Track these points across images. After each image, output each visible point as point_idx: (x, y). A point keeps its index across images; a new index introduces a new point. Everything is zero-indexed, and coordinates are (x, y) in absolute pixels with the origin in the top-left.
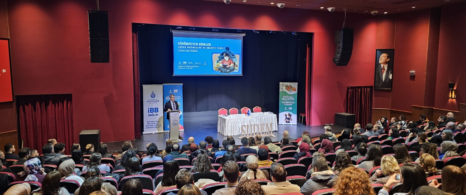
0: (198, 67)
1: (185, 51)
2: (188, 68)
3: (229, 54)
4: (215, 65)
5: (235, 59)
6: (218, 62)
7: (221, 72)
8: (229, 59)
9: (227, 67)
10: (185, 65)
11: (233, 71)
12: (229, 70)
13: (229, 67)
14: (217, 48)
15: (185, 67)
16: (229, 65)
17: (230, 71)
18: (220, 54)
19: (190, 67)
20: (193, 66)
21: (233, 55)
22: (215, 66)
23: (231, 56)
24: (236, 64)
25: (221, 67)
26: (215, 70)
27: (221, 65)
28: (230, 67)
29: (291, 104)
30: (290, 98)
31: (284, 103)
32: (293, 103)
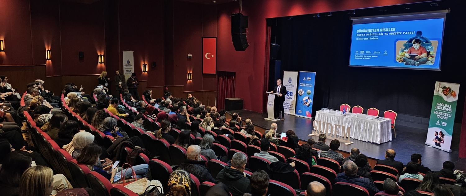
0: (376, 57)
1: (364, 39)
2: (365, 58)
3: (421, 40)
4: (399, 54)
5: (429, 47)
6: (402, 51)
7: (406, 64)
8: (420, 46)
9: (416, 57)
10: (362, 55)
11: (425, 63)
12: (419, 62)
13: (418, 58)
14: (404, 33)
15: (362, 57)
16: (419, 56)
17: (421, 63)
18: (407, 41)
19: (367, 56)
20: (371, 56)
21: (427, 42)
22: (398, 56)
23: (424, 42)
24: (431, 53)
25: (407, 58)
26: (397, 61)
27: (407, 55)
28: (420, 58)
29: (446, 117)
30: (446, 107)
31: (437, 114)
32: (449, 116)
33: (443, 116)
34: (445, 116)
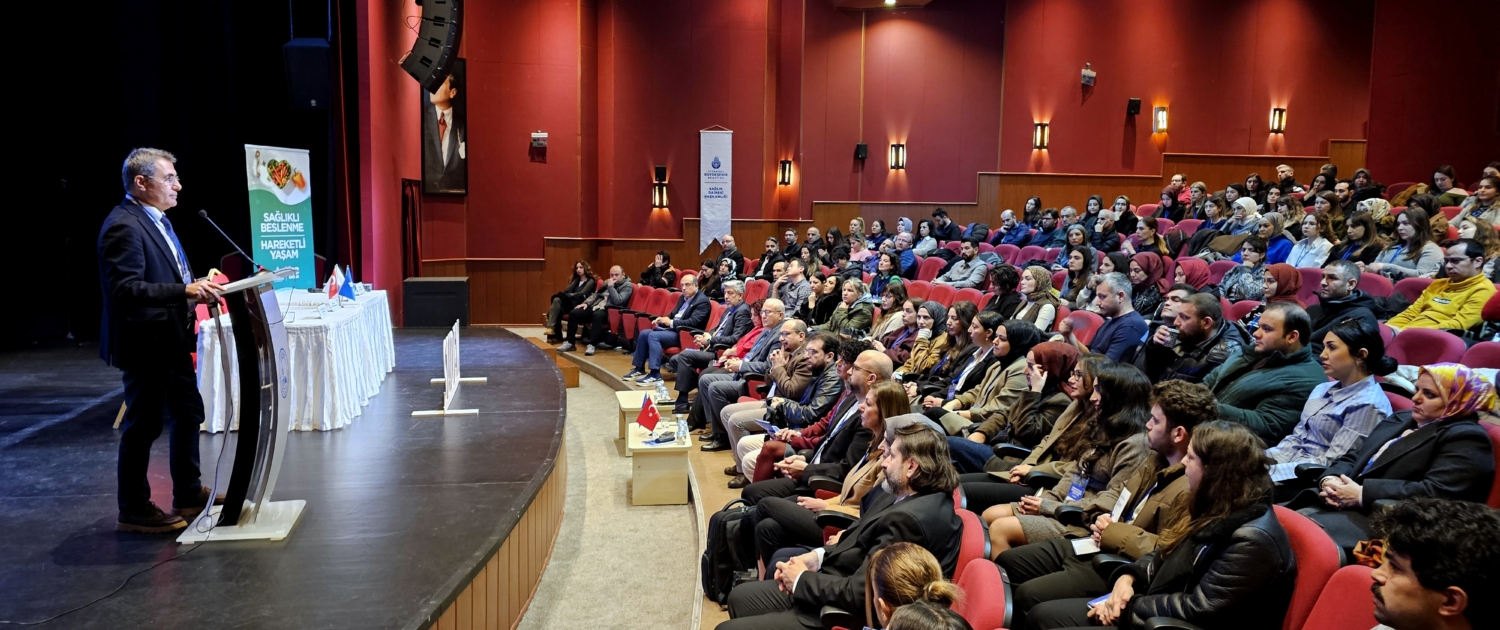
29: (295, 250)
30: (290, 223)
31: (270, 249)
32: (301, 247)
33: (286, 250)
34: (291, 250)
